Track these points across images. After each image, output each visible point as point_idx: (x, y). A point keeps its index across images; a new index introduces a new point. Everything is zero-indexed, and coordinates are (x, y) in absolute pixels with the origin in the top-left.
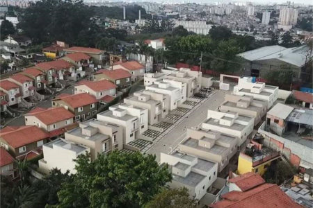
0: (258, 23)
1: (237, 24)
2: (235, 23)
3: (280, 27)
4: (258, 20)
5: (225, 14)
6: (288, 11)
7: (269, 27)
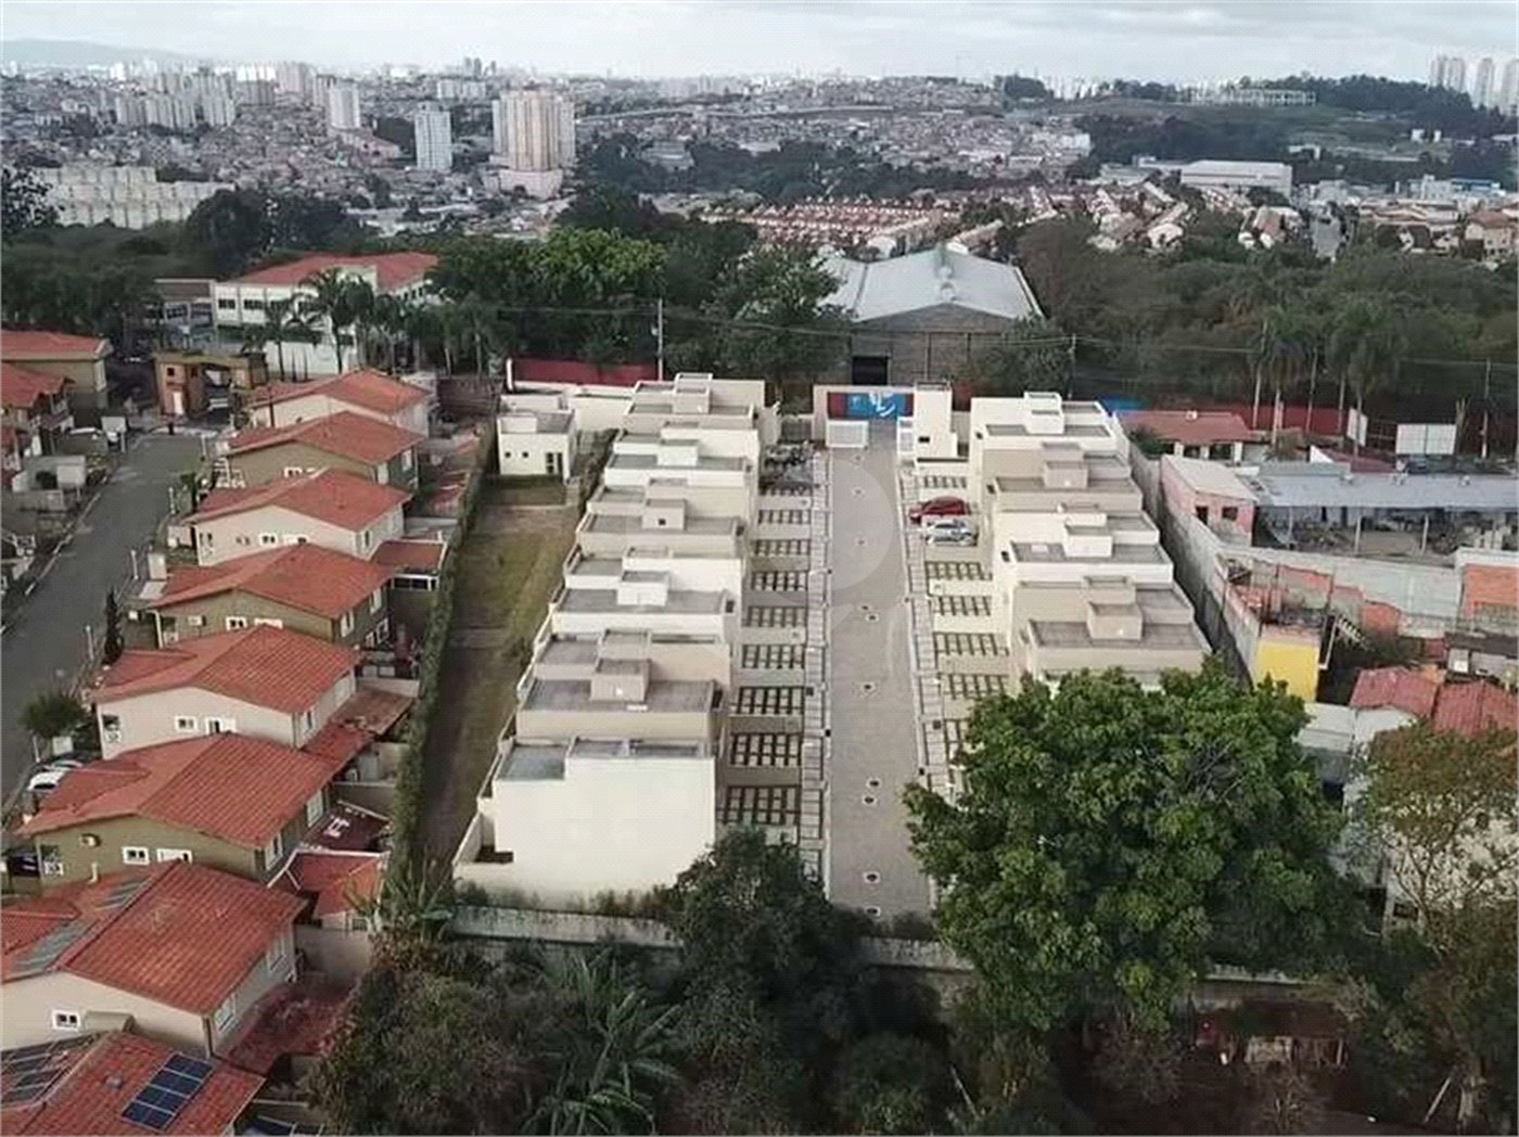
0: (397, 164)
1: (296, 175)
2: (285, 172)
3: (509, 179)
4: (395, 151)
5: (205, 128)
6: (535, 103)
7: (458, 180)
